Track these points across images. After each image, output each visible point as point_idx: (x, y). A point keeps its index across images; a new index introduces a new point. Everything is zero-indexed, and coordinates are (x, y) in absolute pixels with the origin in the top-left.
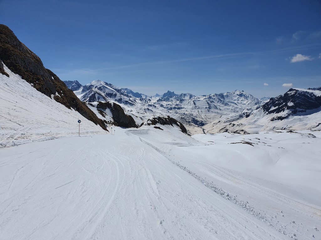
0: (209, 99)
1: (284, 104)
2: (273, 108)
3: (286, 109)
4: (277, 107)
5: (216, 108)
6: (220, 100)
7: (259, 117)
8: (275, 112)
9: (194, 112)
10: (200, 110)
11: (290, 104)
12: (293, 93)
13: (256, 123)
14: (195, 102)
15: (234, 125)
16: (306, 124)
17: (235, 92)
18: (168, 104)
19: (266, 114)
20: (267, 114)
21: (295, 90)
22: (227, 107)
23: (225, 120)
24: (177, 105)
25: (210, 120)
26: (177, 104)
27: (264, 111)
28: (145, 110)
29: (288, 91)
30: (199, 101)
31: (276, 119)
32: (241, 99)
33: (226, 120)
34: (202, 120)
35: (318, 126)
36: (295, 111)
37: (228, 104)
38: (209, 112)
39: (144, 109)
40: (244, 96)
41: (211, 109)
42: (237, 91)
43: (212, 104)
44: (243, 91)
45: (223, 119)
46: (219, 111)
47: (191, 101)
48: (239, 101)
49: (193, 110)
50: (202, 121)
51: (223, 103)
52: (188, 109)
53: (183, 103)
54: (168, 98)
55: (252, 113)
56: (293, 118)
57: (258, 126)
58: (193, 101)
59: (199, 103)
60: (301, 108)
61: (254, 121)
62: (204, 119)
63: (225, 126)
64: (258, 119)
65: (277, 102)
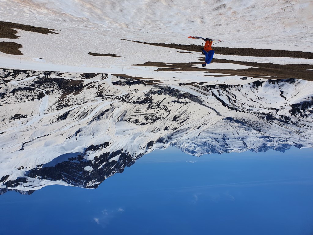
0: (227, 149)
1: (100, 167)
2: (116, 158)
3: (93, 161)
4: (110, 161)
5: (216, 139)
6: (213, 148)
7: (133, 144)
8: (110, 153)
9: (244, 133)
10: (236, 136)
11: (88, 168)
12: (90, 184)
13: (131, 137)
14: (244, 145)
15: (166, 129)
17: (200, 155)
18: (285, 142)
19: (124, 150)
20: (122, 150)
21: (90, 187)
22: (204, 141)
23: (191, 131)
25: (221, 125)
26: (270, 143)
27: (129, 153)
29: (99, 184)
30: (240, 147)
31: (101, 145)
32: (191, 148)
33: (188, 131)
37: (202, 143)
38: (224, 133)
40: (189, 151)
41: (222, 138)
42: (198, 156)
43: (221, 143)
45: (195, 132)
46: (212, 135)
49: (245, 135)
50: (230, 122)
51: (209, 144)
52: (253, 136)
53: (262, 144)
54: (284, 146)
55: (145, 149)
56: (78, 149)
57: (123, 132)
58: (247, 147)
59: (239, 145)
60: (75, 163)
61: (137, 138)
62: (228, 125)
63: (182, 124)
64: (131, 142)
65: (113, 167)
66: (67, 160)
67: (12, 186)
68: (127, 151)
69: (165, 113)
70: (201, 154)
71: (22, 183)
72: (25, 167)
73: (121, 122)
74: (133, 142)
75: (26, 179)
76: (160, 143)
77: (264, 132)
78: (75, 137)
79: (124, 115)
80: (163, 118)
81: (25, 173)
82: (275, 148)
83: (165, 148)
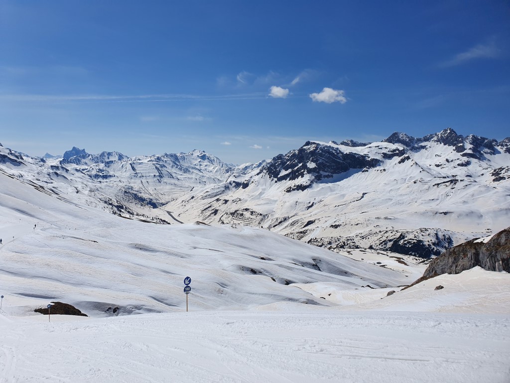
0: (157, 162)
1: (301, 165)
2: (283, 173)
3: (306, 172)
4: (290, 171)
5: (171, 176)
6: (176, 164)
7: (264, 187)
8: (289, 179)
9: (135, 183)
10: (144, 180)
11: (311, 165)
12: (312, 148)
13: (263, 196)
14: (135, 166)
15: (226, 201)
16: (343, 196)
17: (194, 153)
18: (82, 168)
19: (274, 181)
20: (276, 182)
21: (314, 143)
22: (187, 175)
23: (201, 194)
24: (100, 170)
25: (164, 196)
26: (101, 168)
27: (270, 178)
28: (48, 175)
29: (304, 146)
30: (140, 164)
31: (294, 190)
32: (205, 164)
33: (205, 195)
34: (151, 197)
35: (363, 197)
36: (319, 176)
37: (189, 171)
38: (160, 184)
39: (46, 172)
40: (208, 159)
41: (163, 178)
42: (196, 151)
43: (164, 172)
44: (204, 152)
45: (197, 192)
46: (176, 182)
47: (126, 164)
48: (202, 166)
49: (133, 180)
50: (151, 199)
51: (180, 169)
52: (122, 178)
53: (111, 167)
54: (78, 159)
55: (252, 180)
56: (319, 187)
57: (270, 202)
58: (130, 164)
59: (141, 167)
60: (326, 172)
61: (258, 193)
62: (154, 195)
63: (209, 205)
64: (264, 190)
65: (288, 163)
66: (334, 175)
67: (398, 150)
68: (271, 180)
69: (224, 219)
70: (192, 154)
71: (388, 153)
72: (379, 171)
73: (266, 214)
74: (262, 189)
75: (384, 157)
76: (240, 182)
77: (121, 191)
78: (315, 202)
79: (262, 220)
80: (227, 214)
81: (381, 164)
82: (90, 157)
83: (234, 176)
